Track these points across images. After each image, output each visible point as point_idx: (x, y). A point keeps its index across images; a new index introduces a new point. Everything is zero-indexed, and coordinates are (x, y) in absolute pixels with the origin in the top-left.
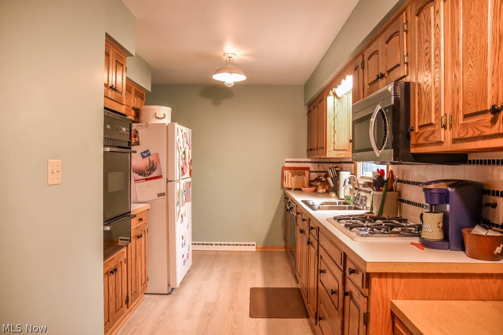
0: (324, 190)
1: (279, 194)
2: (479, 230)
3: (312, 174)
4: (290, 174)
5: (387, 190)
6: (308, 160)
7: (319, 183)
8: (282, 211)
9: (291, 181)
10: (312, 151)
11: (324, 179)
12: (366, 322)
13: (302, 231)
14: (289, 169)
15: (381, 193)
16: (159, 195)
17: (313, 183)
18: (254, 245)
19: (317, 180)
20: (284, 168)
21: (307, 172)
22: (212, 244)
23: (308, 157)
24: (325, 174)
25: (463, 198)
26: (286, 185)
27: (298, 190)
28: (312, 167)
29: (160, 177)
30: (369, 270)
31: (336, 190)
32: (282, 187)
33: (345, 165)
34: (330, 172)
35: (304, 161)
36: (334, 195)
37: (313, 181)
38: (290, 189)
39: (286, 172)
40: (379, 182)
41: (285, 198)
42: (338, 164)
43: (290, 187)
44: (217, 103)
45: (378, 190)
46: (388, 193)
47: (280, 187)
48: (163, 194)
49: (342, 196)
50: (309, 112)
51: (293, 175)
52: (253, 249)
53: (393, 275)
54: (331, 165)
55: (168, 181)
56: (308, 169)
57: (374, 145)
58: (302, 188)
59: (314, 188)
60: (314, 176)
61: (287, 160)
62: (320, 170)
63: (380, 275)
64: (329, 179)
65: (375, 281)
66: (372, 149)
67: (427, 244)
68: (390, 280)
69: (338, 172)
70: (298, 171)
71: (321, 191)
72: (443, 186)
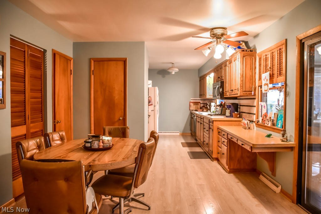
0: (206, 110)
1: (189, 113)
2: (236, 113)
3: (201, 104)
4: (193, 104)
5: (222, 107)
6: (200, 99)
7: (204, 108)
8: (190, 119)
9: (193, 107)
10: (201, 96)
11: (206, 106)
12: (213, 131)
13: (198, 122)
14: (192, 102)
15: (221, 108)
16: (152, 111)
17: (202, 108)
18: (178, 133)
19: (203, 107)
20: (190, 102)
21: (199, 104)
22: (162, 132)
23: (200, 98)
24: (206, 104)
25: (233, 106)
26: (191, 109)
27: (196, 110)
28: (201, 102)
29: (152, 105)
30: (213, 120)
31: (210, 109)
32: (190, 110)
33: (213, 101)
34: (208, 103)
35: (198, 99)
36: (209, 111)
37: (202, 107)
38: (193, 110)
39: (191, 104)
40: (221, 105)
41: (191, 114)
42: (211, 100)
43: (193, 109)
44: (164, 77)
45: (220, 107)
46: (223, 108)
47: (189, 110)
48: (153, 110)
49: (212, 111)
50: (200, 80)
51: (194, 105)
52: (178, 134)
53: (218, 121)
54: (208, 101)
55: (154, 106)
56: (200, 102)
57: (217, 96)
58: (198, 110)
59: (202, 110)
60: (202, 105)
61: (191, 99)
62: (205, 103)
63: (215, 121)
64: (208, 106)
65: (214, 122)
66: (216, 96)
67: (227, 117)
68: (217, 122)
69: (210, 103)
70: (196, 103)
71: (205, 110)
72: (230, 104)
